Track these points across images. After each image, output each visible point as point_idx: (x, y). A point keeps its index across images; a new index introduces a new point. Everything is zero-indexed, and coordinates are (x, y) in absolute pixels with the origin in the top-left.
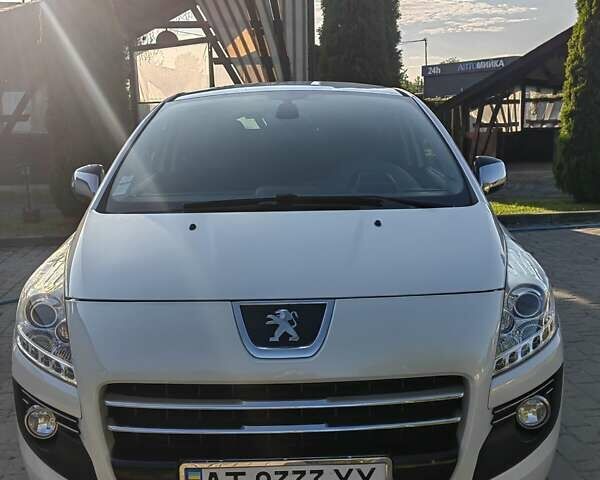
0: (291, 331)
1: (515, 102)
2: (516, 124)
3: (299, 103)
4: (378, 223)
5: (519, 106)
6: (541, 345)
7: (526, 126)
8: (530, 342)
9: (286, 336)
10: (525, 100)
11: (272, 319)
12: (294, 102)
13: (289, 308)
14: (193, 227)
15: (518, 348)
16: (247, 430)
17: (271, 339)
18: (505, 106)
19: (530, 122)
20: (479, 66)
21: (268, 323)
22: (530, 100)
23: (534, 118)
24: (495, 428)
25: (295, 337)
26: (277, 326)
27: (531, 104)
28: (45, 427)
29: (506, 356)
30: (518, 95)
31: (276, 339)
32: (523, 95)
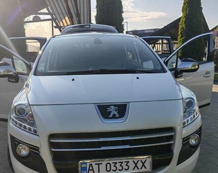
0: (116, 113)
1: (159, 44)
2: (160, 51)
3: (101, 39)
4: (138, 78)
5: (161, 45)
6: (195, 117)
7: (163, 52)
8: (192, 116)
9: (114, 115)
10: (163, 43)
11: (109, 110)
12: (99, 38)
13: (115, 106)
14: (73, 80)
15: (189, 118)
16: (103, 148)
17: (110, 116)
18: (156, 45)
19: (164, 51)
20: (145, 32)
21: (108, 111)
22: (164, 43)
23: (166, 50)
24: (183, 145)
25: (117, 115)
26: (111, 112)
27: (165, 45)
28: (24, 152)
29: (186, 120)
30: (160, 41)
31: (111, 116)
32: (162, 42)
